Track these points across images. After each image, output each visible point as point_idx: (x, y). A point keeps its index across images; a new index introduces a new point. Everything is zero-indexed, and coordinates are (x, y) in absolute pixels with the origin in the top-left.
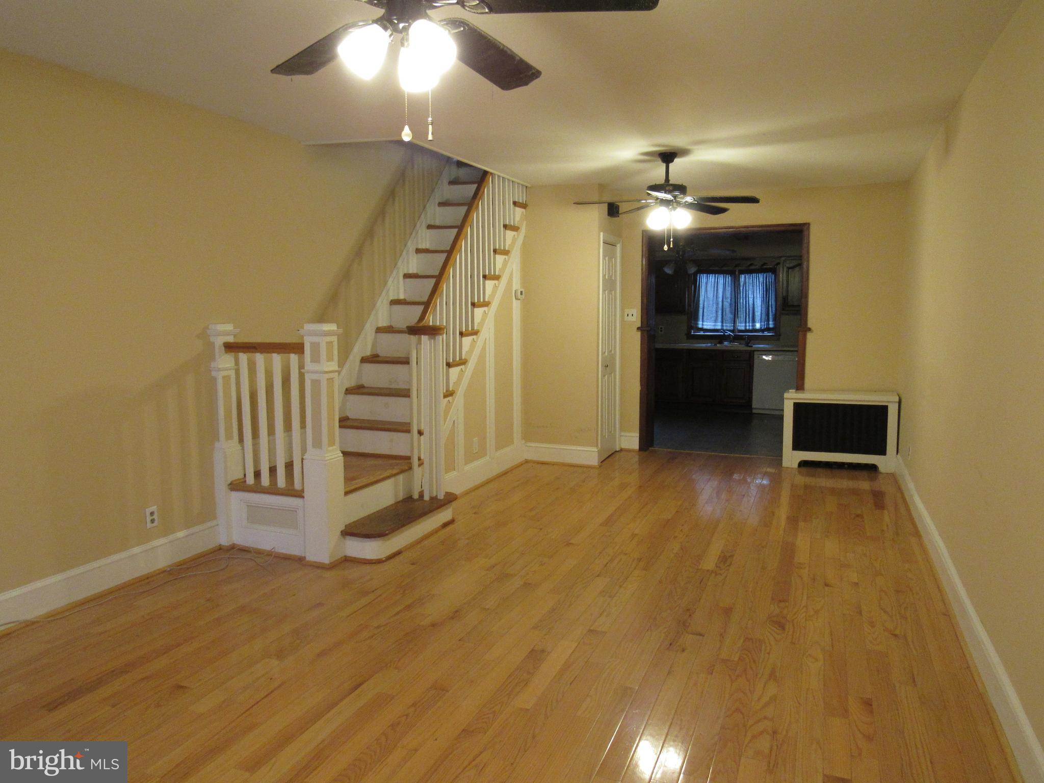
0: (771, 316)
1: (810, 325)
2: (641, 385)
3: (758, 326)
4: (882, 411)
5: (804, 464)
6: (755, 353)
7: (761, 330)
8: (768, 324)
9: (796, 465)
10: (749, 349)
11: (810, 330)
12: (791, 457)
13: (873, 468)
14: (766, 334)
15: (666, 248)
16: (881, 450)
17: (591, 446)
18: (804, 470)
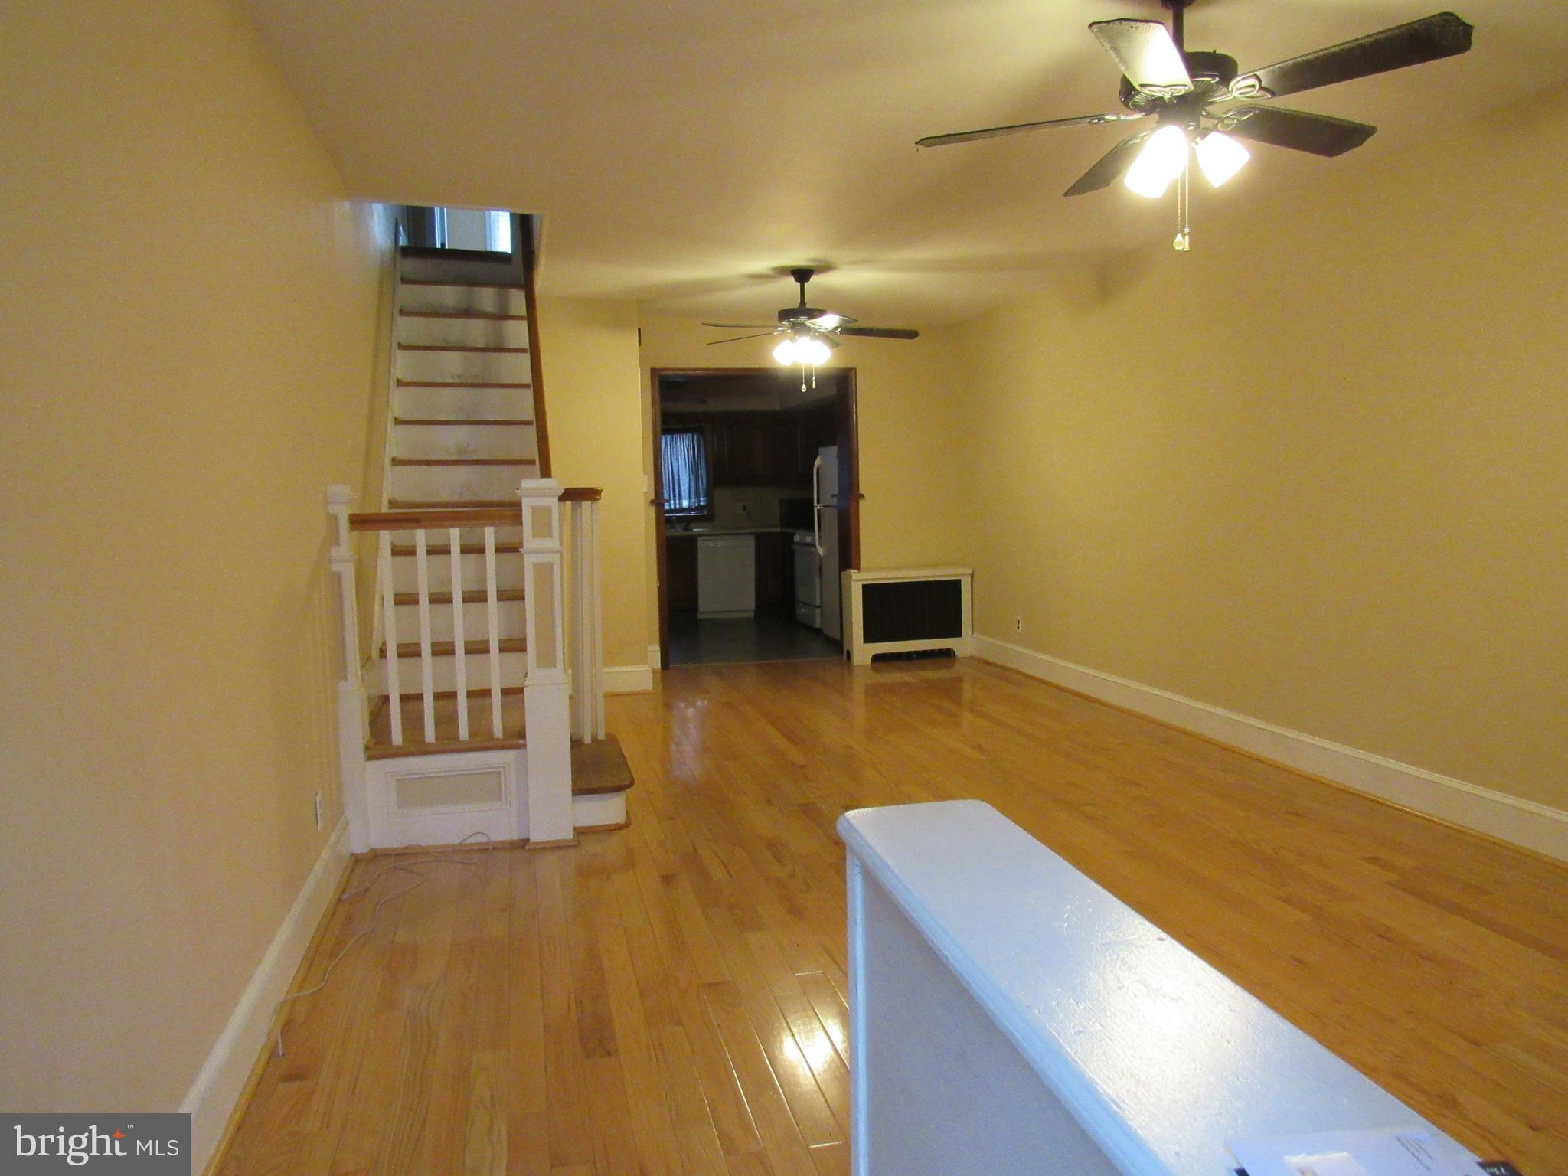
0: (701, 491)
1: (862, 491)
2: (660, 579)
3: (685, 504)
4: (954, 586)
5: (877, 658)
6: (700, 539)
7: (690, 509)
8: (699, 501)
9: (868, 661)
10: (686, 533)
11: (863, 496)
12: (862, 651)
13: (948, 653)
14: (693, 514)
15: (804, 388)
16: (957, 632)
17: (634, 664)
18: (877, 665)
